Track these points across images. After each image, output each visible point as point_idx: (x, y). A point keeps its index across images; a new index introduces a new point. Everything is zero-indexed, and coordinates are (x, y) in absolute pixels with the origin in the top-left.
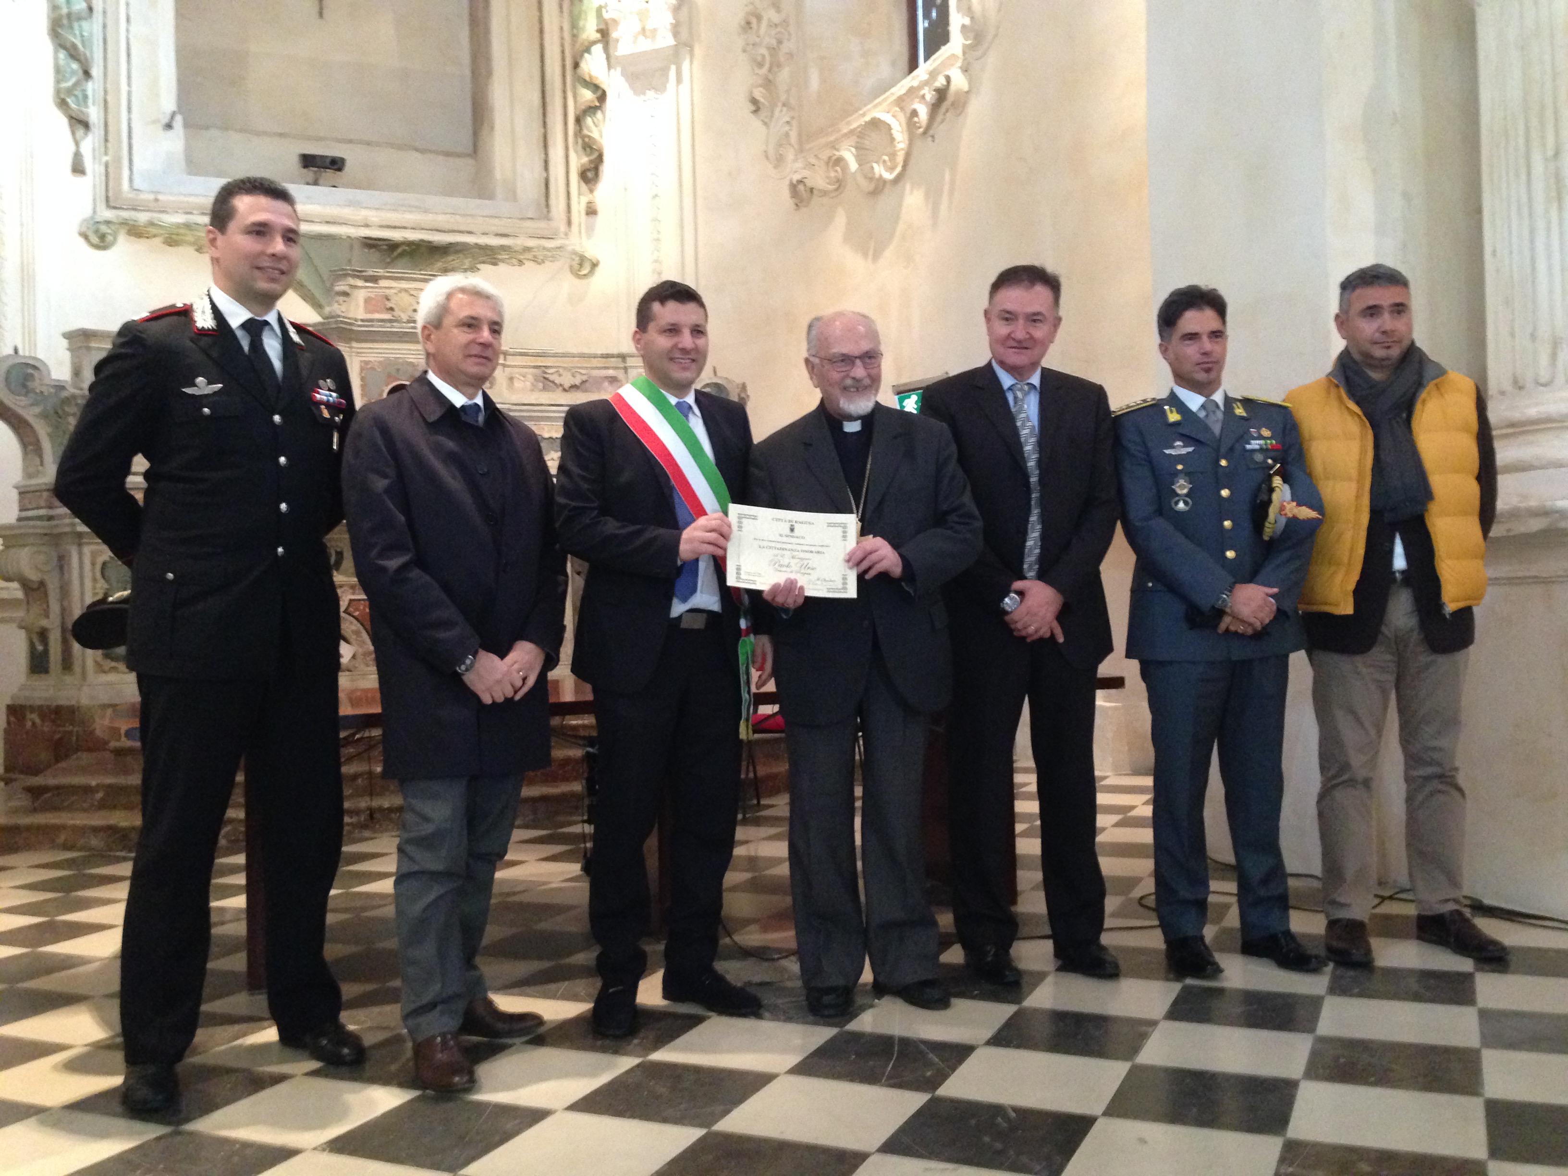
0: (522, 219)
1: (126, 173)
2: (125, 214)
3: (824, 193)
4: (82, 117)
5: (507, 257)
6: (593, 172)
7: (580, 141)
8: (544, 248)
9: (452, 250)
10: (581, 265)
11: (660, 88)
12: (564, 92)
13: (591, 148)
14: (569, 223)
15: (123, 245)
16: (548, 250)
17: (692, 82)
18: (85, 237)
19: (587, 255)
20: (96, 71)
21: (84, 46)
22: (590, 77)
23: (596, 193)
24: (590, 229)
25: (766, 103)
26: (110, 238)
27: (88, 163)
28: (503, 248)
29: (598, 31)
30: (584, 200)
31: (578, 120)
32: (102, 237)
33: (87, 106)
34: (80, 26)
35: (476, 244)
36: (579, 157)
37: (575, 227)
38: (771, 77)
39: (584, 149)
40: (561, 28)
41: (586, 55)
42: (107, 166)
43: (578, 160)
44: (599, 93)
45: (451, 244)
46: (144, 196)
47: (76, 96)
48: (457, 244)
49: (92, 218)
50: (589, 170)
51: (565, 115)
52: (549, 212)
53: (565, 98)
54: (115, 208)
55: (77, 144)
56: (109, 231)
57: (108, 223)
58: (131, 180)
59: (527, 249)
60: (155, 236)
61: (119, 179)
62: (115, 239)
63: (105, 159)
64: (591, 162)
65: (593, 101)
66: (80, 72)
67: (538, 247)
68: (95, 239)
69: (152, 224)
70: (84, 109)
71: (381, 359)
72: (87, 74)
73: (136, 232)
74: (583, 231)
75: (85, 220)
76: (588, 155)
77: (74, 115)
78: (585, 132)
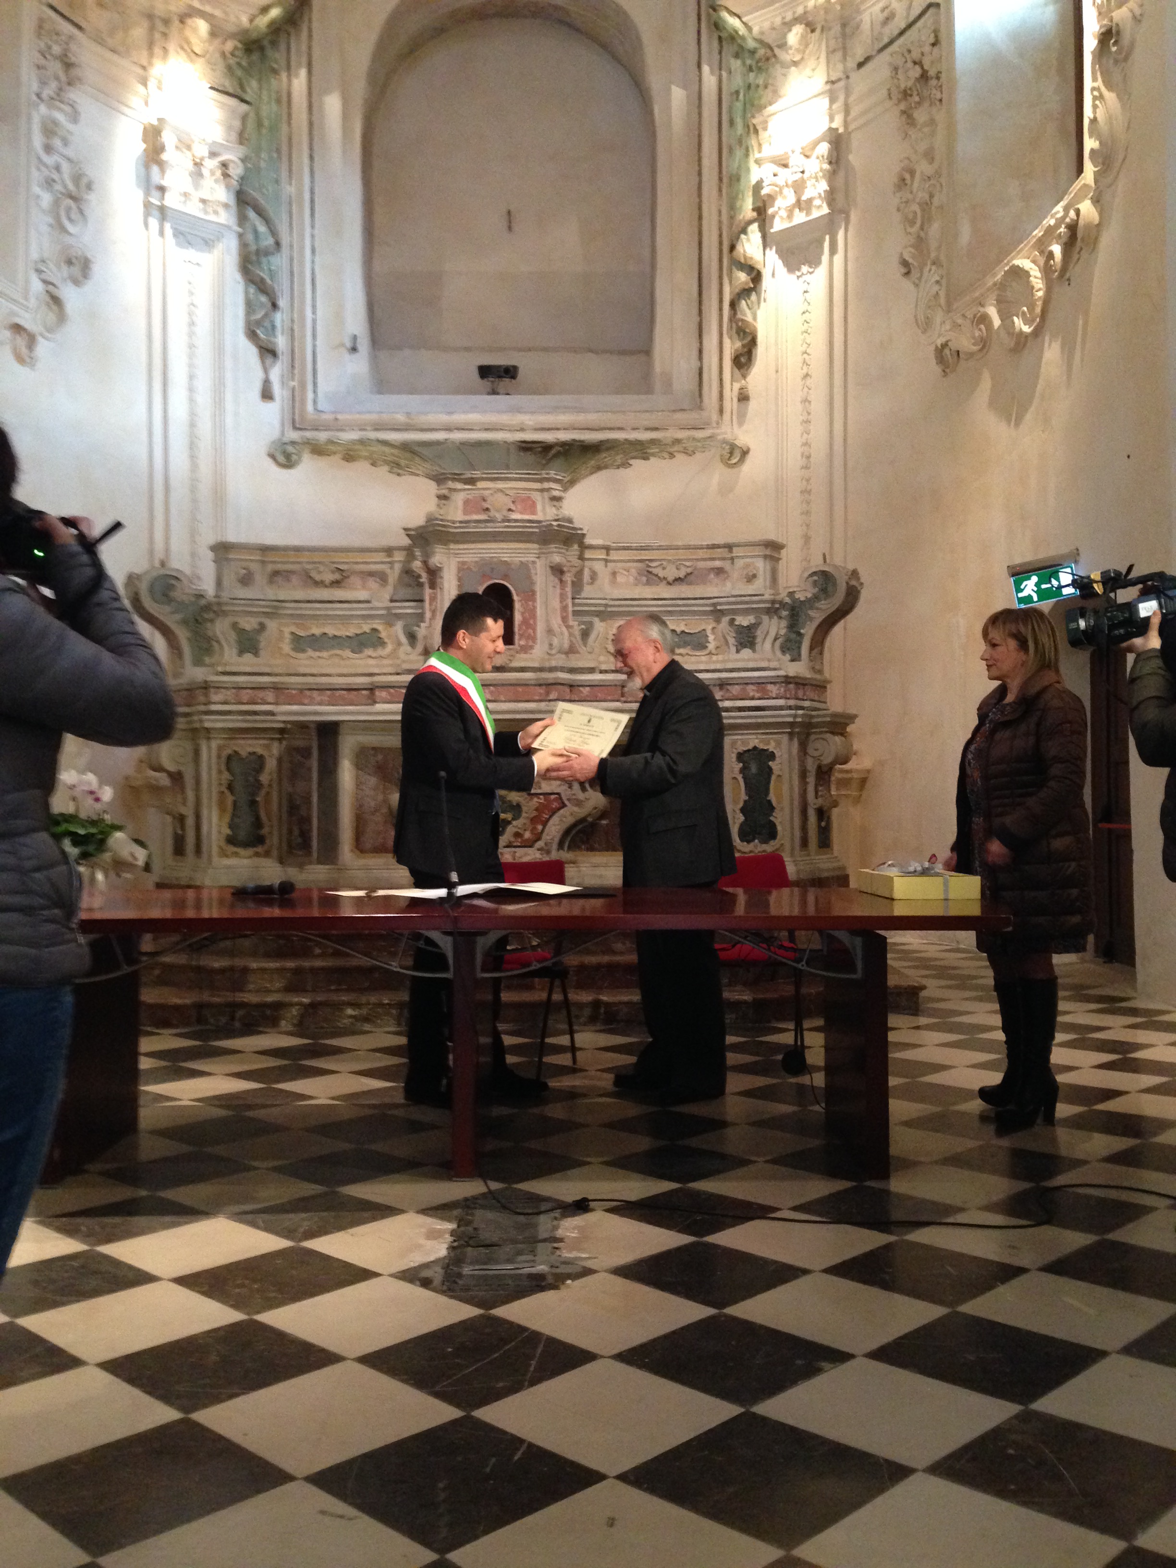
0: (674, 411)
1: (310, 395)
2: (308, 434)
3: (971, 355)
4: (270, 346)
5: (657, 450)
6: (746, 357)
7: (734, 325)
8: (694, 439)
9: (604, 447)
10: (731, 453)
11: (815, 262)
12: (721, 278)
13: (745, 332)
14: (721, 411)
15: (308, 464)
16: (699, 441)
17: (846, 251)
18: (272, 456)
19: (737, 442)
20: (282, 303)
21: (271, 279)
22: (745, 257)
23: (749, 379)
24: (742, 417)
25: (915, 264)
26: (294, 457)
27: (277, 389)
28: (653, 442)
29: (753, 210)
30: (737, 386)
31: (733, 305)
32: (288, 456)
33: (275, 336)
34: (269, 262)
35: (626, 440)
36: (733, 343)
37: (727, 416)
38: (922, 234)
39: (738, 333)
40: (720, 212)
41: (743, 236)
42: (293, 389)
43: (730, 347)
44: (754, 274)
45: (601, 441)
46: (325, 417)
47: (266, 328)
48: (608, 441)
49: (280, 440)
50: (741, 355)
51: (721, 301)
52: (701, 401)
53: (721, 285)
54: (300, 429)
55: (266, 371)
56: (294, 451)
57: (293, 443)
58: (315, 402)
59: (677, 441)
60: (335, 453)
61: (303, 401)
62: (300, 457)
63: (292, 383)
64: (743, 346)
65: (746, 283)
66: (269, 305)
67: (688, 438)
68: (281, 459)
69: (330, 442)
70: (272, 339)
71: (477, 559)
72: (275, 306)
73: (318, 450)
74: (734, 417)
75: (273, 442)
76: (741, 340)
77: (263, 345)
78: (739, 316)
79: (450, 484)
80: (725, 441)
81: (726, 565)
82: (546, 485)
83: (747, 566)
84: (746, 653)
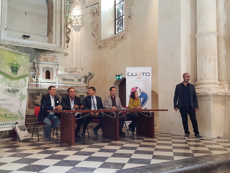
0: (57, 47)
3: (103, 48)
5: (55, 52)
6: (68, 41)
7: (66, 37)
11: (79, 31)
12: (64, 30)
17: (84, 30)
19: (67, 53)
22: (68, 28)
23: (68, 44)
24: (67, 49)
29: (70, 22)
30: (66, 45)
31: (66, 34)
35: (51, 50)
36: (66, 39)
37: (65, 49)
38: (96, 31)
40: (64, 21)
41: (68, 25)
45: (47, 50)
46: (2, 40)
51: (64, 33)
52: (61, 46)
58: (0, 37)
59: (58, 51)
60: (4, 46)
65: (68, 31)
67: (60, 51)
69: (4, 44)
71: (45, 67)
73: (1, 45)
79: (42, 55)
80: (65, 52)
81: (76, 71)
82: (55, 57)
83: (79, 71)
84: (80, 82)
